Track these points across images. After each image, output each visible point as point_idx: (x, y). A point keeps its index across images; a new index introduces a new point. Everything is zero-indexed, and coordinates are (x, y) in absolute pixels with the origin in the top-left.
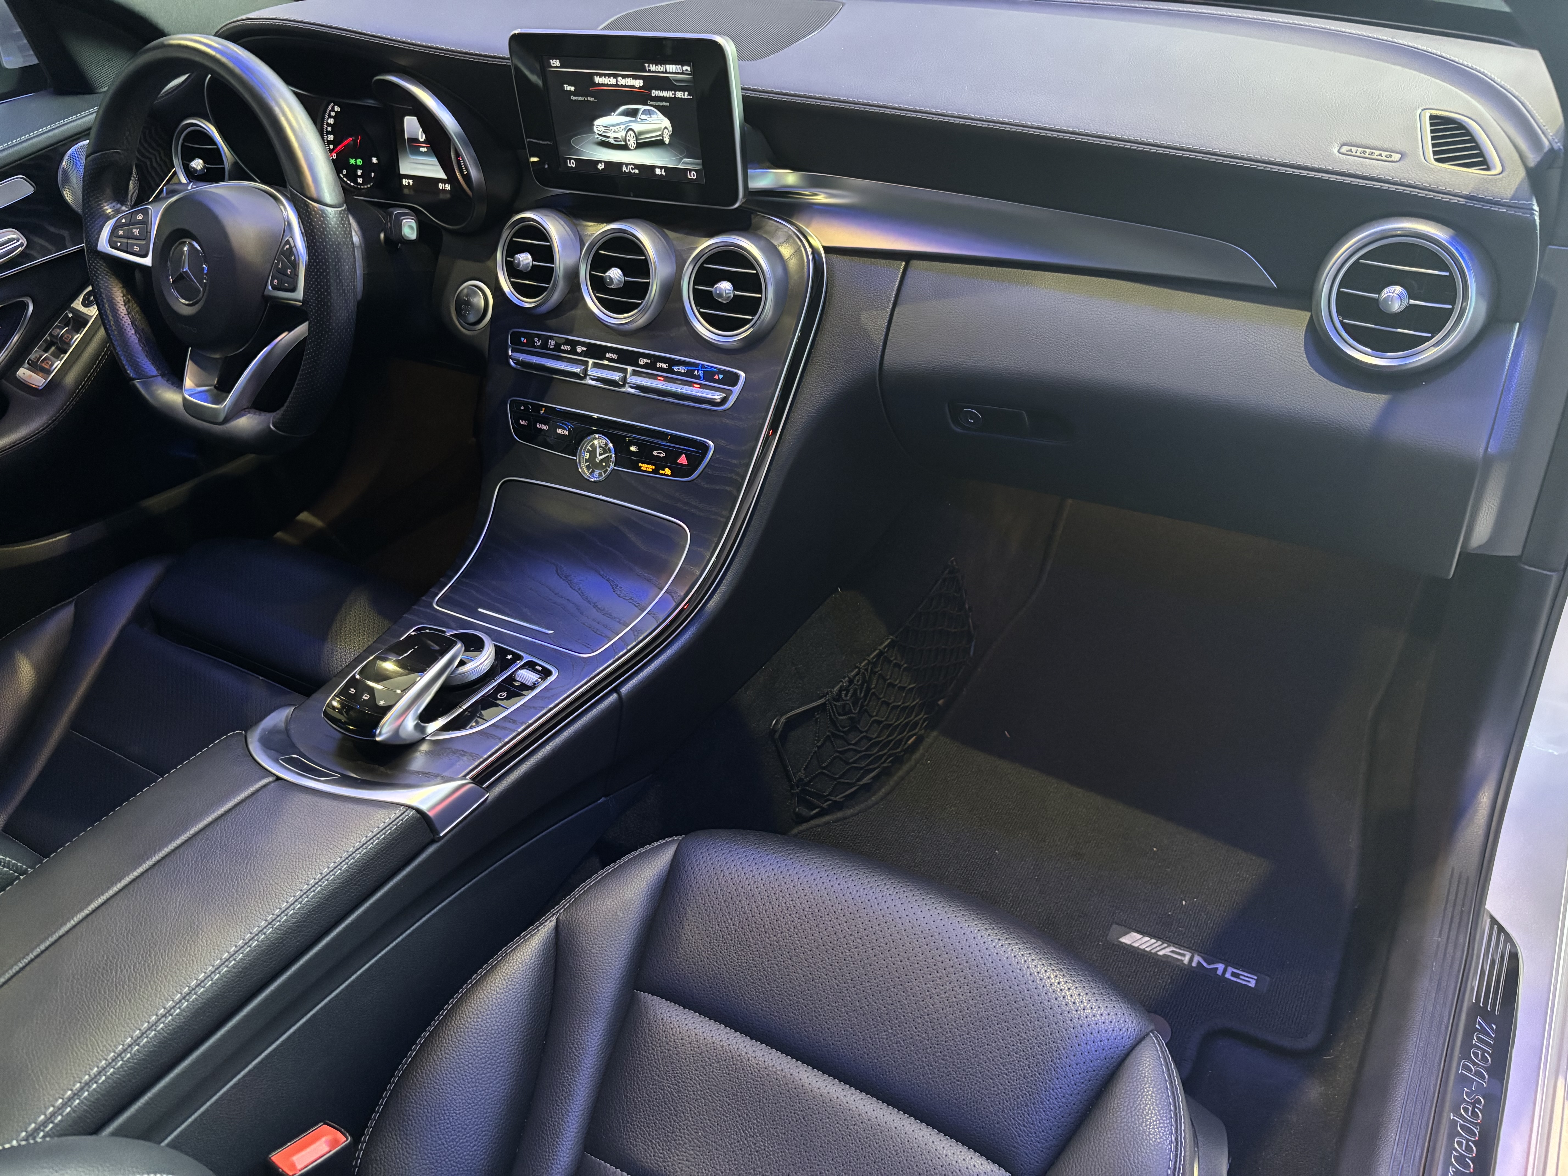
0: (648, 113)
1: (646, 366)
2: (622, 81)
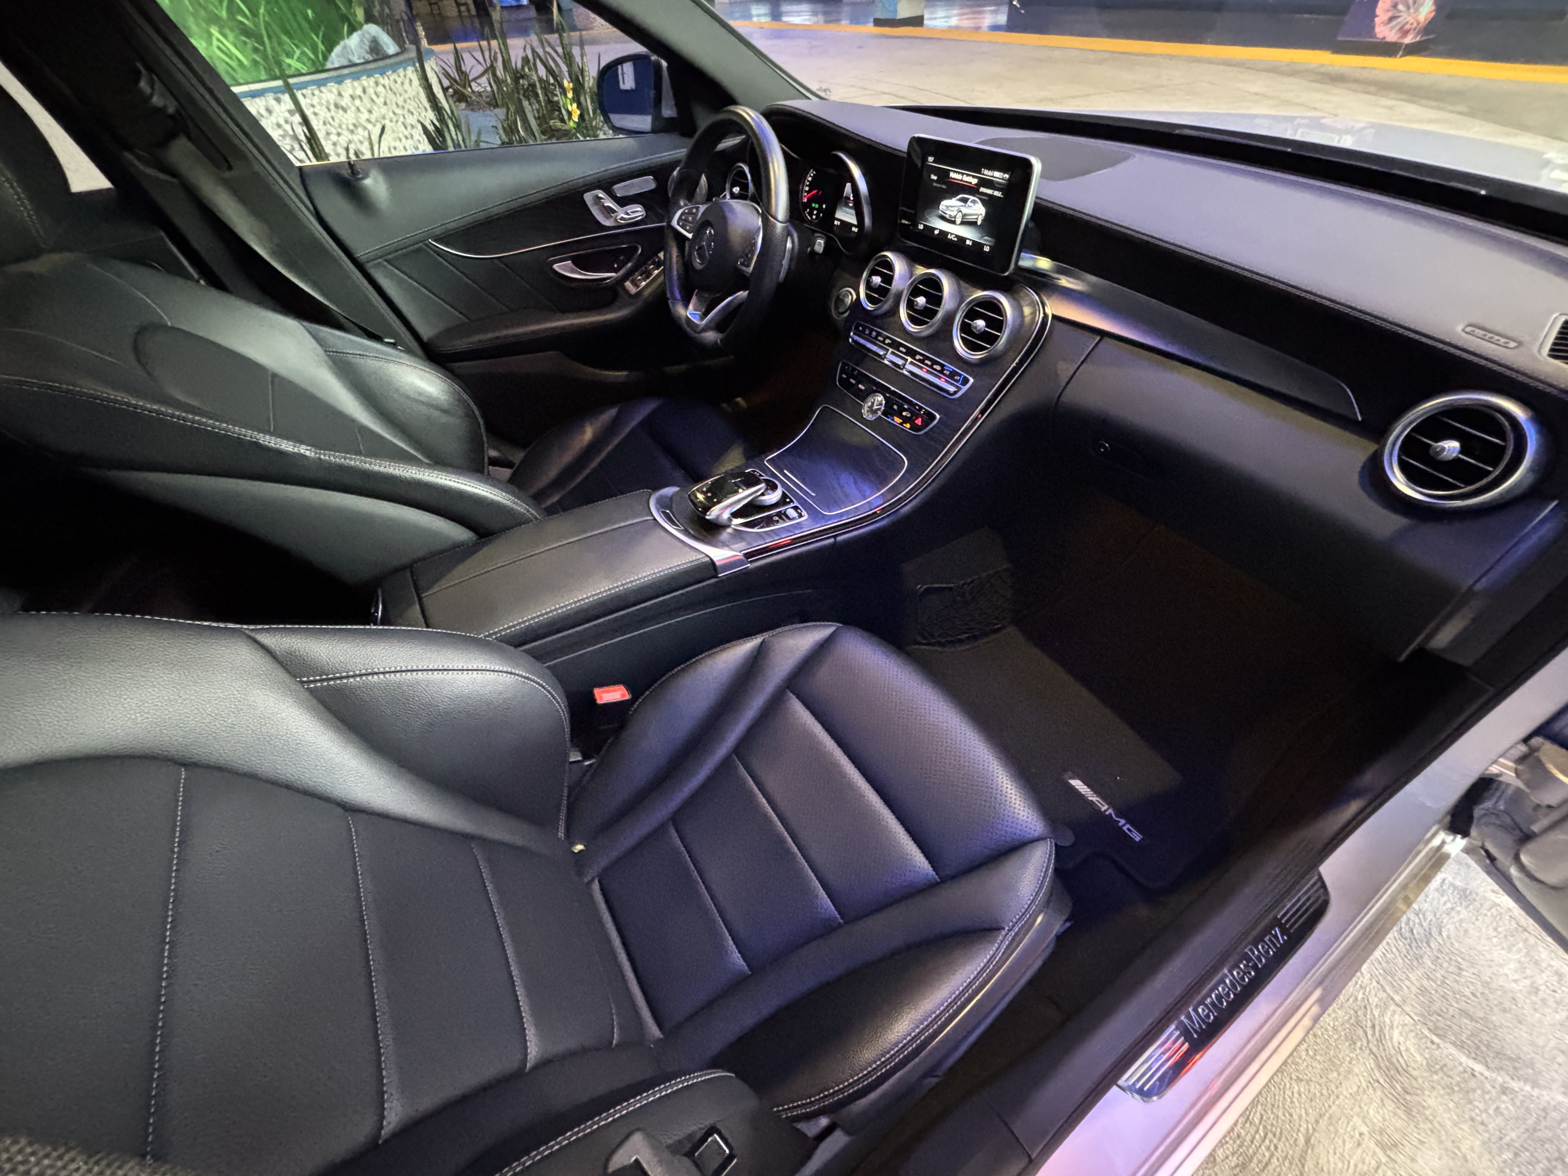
0: (974, 202)
1: (919, 361)
2: (966, 178)
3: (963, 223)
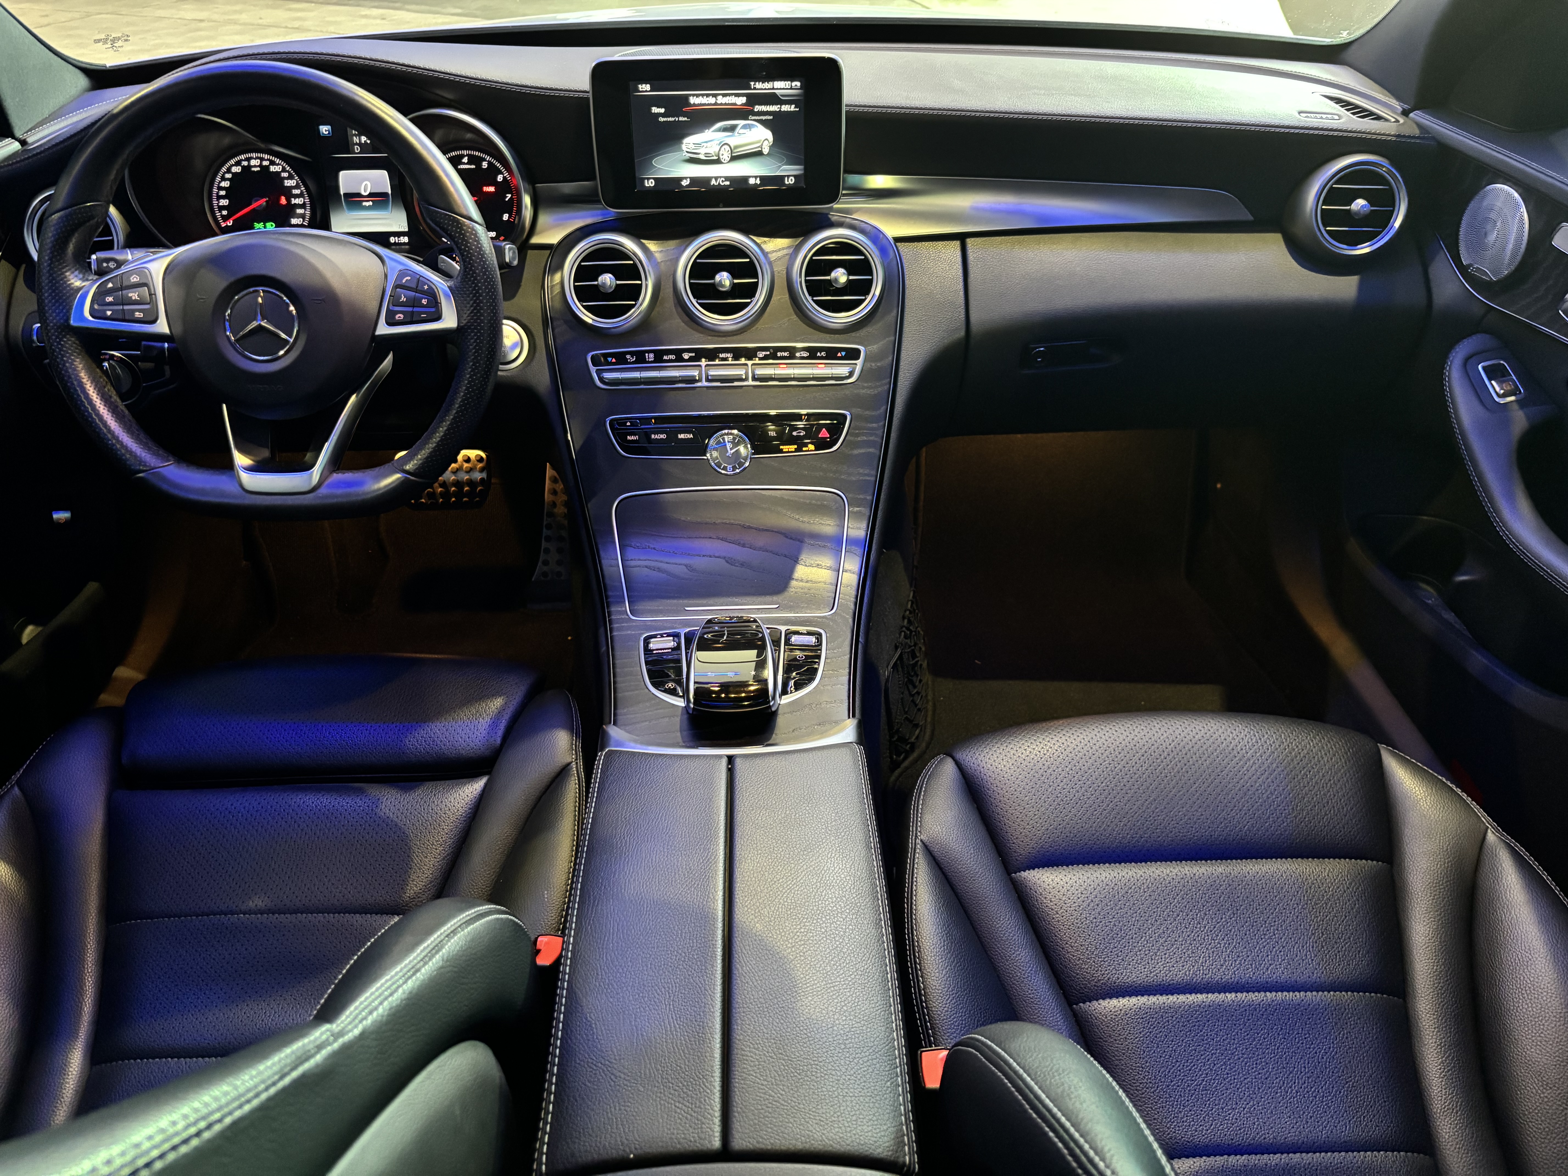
0: (748, 127)
1: (765, 358)
2: (721, 100)
3: (735, 159)
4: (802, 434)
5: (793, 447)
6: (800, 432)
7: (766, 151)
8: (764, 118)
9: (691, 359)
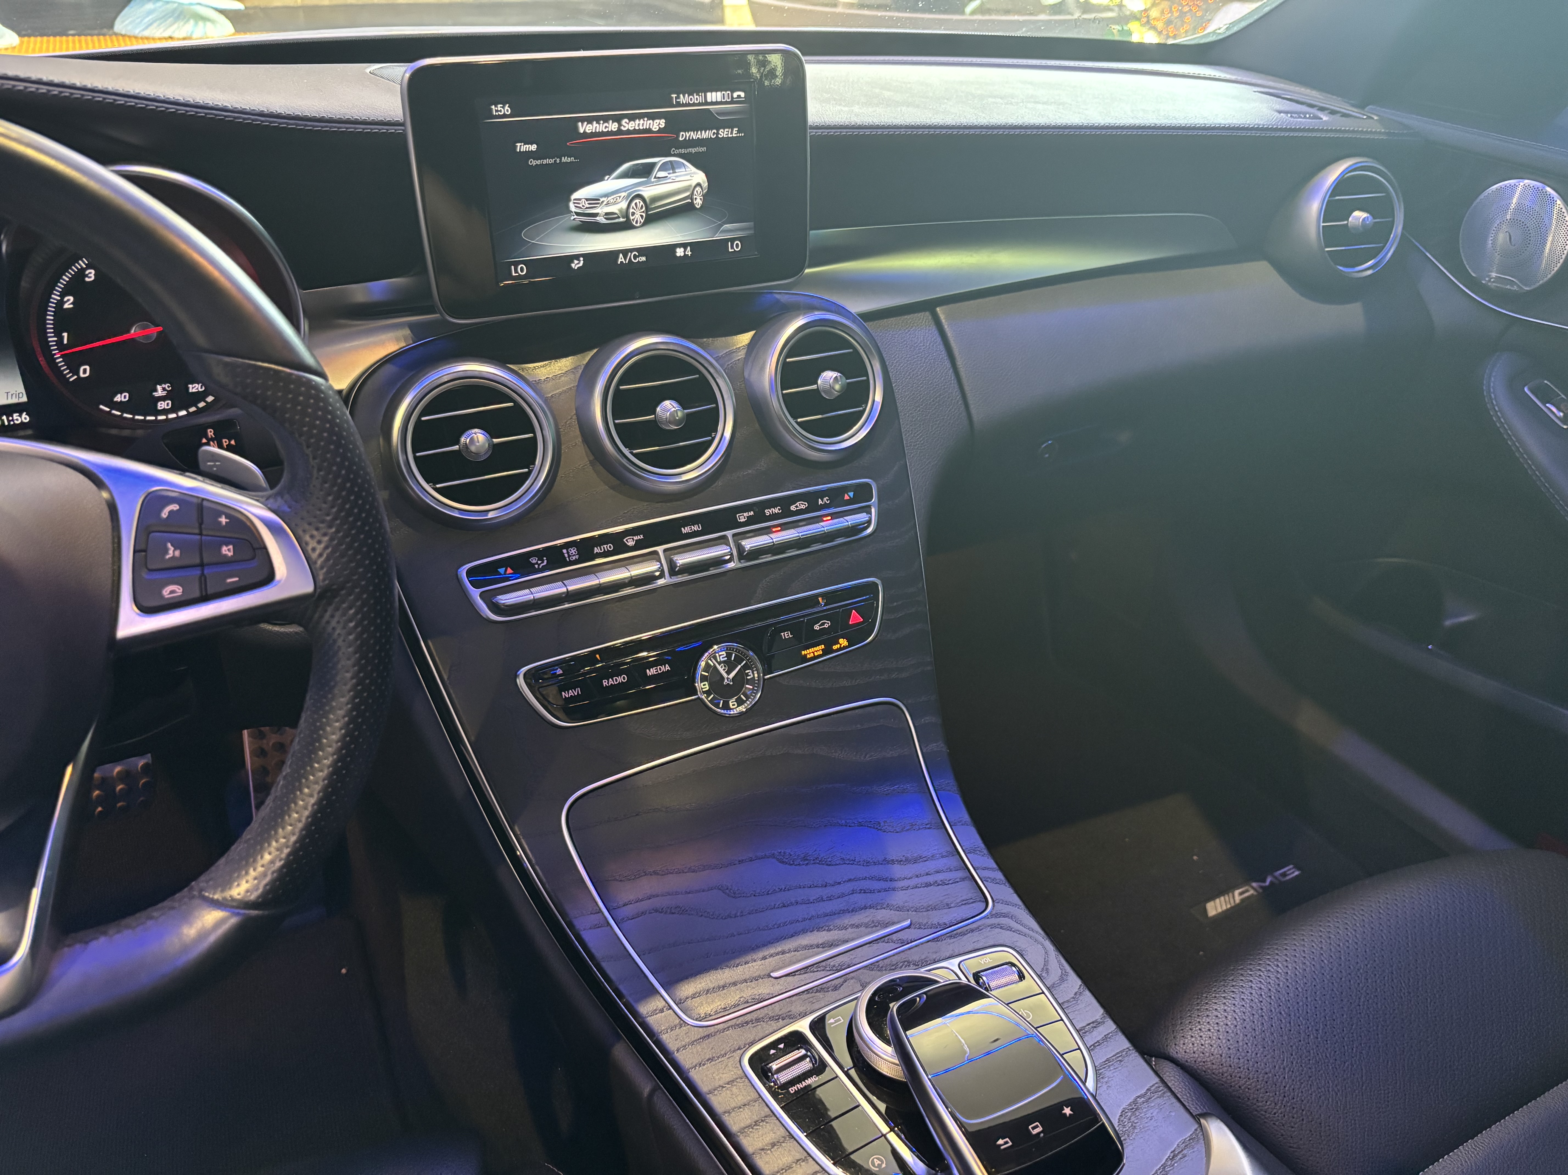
1: (750, 521)
2: (629, 125)
3: (651, 219)
4: (826, 626)
5: (818, 650)
6: (823, 624)
7: (698, 202)
8: (693, 150)
9: (638, 546)
